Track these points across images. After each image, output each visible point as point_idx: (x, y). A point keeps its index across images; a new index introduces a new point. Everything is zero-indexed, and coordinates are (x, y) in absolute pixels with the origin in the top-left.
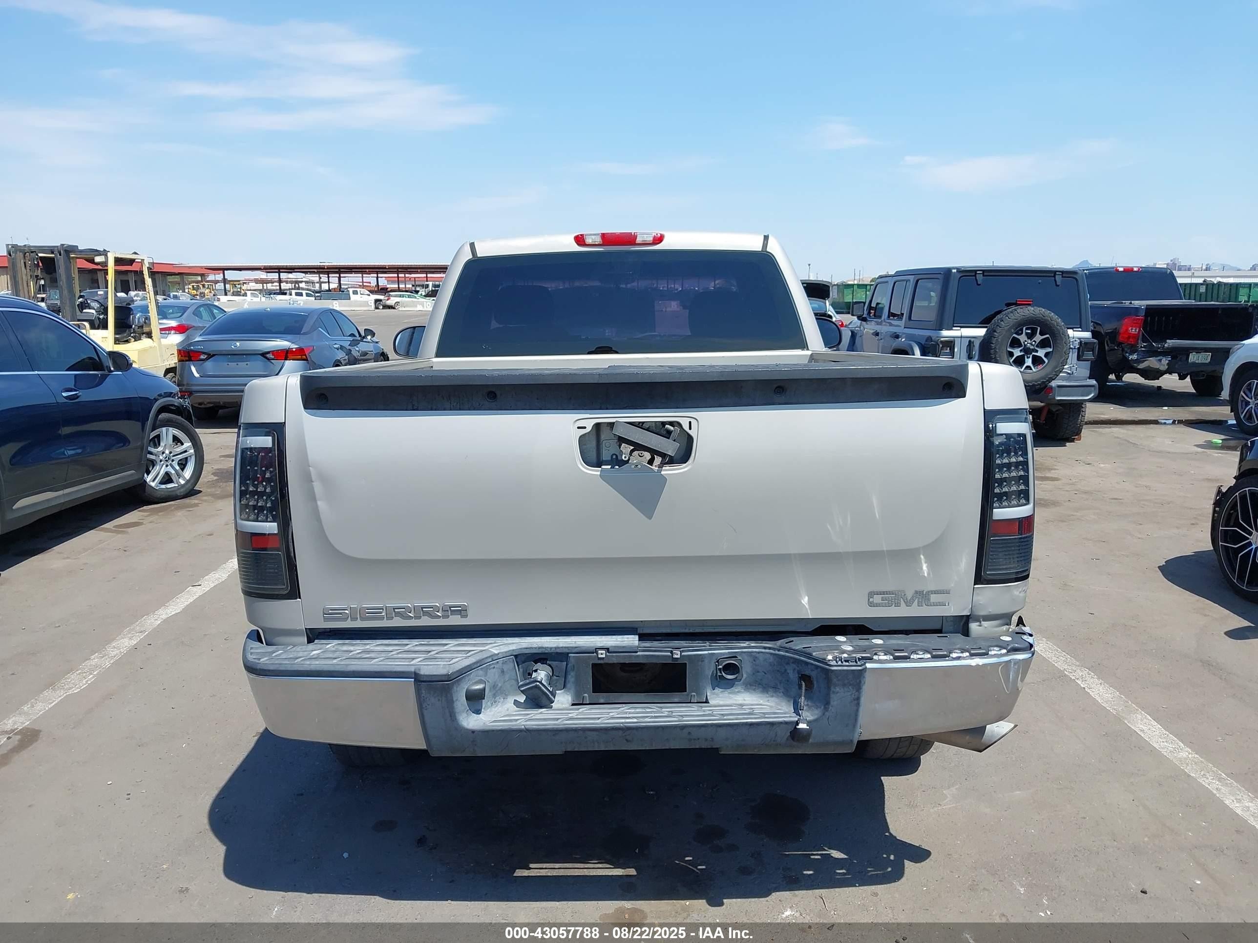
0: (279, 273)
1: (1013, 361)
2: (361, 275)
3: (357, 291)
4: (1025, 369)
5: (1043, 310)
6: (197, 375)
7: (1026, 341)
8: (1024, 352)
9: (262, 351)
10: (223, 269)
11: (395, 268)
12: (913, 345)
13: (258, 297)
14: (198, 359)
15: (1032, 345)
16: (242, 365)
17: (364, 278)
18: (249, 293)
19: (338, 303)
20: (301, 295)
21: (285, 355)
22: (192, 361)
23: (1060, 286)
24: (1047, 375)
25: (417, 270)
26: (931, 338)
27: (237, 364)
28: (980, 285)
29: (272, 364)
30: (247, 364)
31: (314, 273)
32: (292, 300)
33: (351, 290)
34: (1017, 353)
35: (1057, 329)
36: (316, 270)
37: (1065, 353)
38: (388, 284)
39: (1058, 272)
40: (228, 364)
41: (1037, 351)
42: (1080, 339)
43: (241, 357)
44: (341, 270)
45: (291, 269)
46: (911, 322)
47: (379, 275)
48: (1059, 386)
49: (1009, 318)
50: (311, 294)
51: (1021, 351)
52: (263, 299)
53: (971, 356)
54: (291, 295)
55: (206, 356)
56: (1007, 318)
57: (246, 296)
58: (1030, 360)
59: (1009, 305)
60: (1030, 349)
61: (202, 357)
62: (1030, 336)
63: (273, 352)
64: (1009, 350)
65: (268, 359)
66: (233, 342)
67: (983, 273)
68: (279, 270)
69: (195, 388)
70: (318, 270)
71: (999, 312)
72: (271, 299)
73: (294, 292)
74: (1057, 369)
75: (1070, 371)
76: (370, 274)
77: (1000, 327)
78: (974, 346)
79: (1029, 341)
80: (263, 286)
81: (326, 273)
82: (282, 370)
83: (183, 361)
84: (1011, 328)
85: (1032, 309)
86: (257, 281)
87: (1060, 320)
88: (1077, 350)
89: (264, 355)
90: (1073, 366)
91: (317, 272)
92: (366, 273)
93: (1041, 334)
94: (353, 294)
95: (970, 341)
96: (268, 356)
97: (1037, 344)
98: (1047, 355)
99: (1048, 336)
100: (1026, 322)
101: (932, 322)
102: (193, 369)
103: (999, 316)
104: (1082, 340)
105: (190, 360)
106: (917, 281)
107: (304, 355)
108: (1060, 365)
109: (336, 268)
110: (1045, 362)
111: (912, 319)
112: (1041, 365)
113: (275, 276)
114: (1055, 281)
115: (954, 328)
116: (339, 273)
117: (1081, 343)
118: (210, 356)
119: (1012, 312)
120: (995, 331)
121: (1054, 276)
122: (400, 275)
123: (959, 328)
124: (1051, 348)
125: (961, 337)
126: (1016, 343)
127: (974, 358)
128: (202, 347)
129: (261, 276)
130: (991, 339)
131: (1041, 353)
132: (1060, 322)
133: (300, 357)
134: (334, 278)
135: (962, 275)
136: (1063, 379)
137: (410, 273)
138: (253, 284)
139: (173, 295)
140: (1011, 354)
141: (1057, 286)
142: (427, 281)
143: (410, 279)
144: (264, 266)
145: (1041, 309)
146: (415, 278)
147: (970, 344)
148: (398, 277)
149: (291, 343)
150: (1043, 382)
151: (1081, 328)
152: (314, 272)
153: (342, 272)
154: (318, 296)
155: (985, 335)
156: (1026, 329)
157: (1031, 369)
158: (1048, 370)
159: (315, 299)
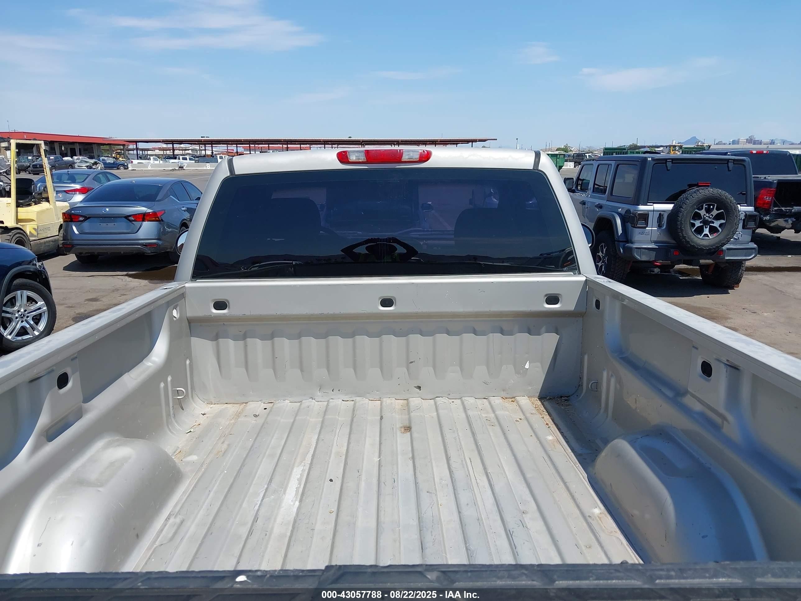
0: (173, 144)
1: (694, 231)
2: (226, 145)
3: (222, 157)
4: (703, 236)
5: (720, 191)
6: (76, 232)
7: (705, 215)
8: (703, 223)
9: (125, 214)
10: (136, 142)
11: (248, 141)
12: (615, 215)
13: (158, 161)
14: (78, 220)
15: (710, 218)
16: (111, 225)
17: (228, 147)
18: (152, 158)
19: (209, 165)
20: (186, 159)
21: (143, 217)
22: (73, 222)
23: (731, 171)
24: (720, 241)
25: (262, 142)
26: (630, 211)
27: (107, 225)
28: (669, 170)
29: (133, 225)
30: (114, 225)
31: (195, 144)
32: (180, 162)
33: (218, 156)
34: (698, 224)
35: (730, 205)
36: (197, 143)
37: (735, 224)
38: (244, 151)
39: (730, 160)
40: (100, 225)
41: (713, 223)
42: (745, 212)
43: (110, 218)
44: (213, 142)
45: (181, 142)
46: (613, 197)
47: (238, 145)
48: (728, 249)
49: (693, 197)
50: (193, 159)
51: (701, 222)
52: (161, 162)
53: (661, 226)
54: (179, 159)
55: (83, 218)
56: (691, 197)
57: (150, 160)
58: (708, 229)
59: (691, 186)
60: (708, 221)
61: (81, 219)
62: (708, 211)
63: (134, 216)
64: (692, 221)
65: (131, 221)
66: (104, 208)
67: (672, 161)
68: (173, 142)
69: (76, 242)
70: (198, 142)
71: (684, 191)
72: (166, 162)
73: (181, 157)
74: (728, 237)
75: (737, 237)
76: (232, 145)
77: (686, 204)
78: (663, 218)
79: (708, 215)
80: (164, 152)
81: (204, 144)
82: (141, 229)
83: (67, 221)
84: (694, 204)
85: (712, 190)
86: (160, 149)
87: (733, 198)
88: (743, 221)
89: (127, 217)
90: (739, 233)
91: (198, 143)
92: (229, 144)
93: (717, 209)
94: (220, 159)
95: (660, 214)
96: (130, 218)
97: (713, 218)
98: (721, 225)
99: (723, 211)
100: (706, 200)
101: (631, 199)
102: (74, 228)
103: (684, 195)
104: (747, 213)
105: (71, 221)
106: (618, 165)
107: (157, 217)
108: (731, 233)
109: (210, 141)
110: (719, 231)
111: (613, 195)
112: (716, 234)
113: (170, 146)
114: (728, 167)
115: (648, 204)
116: (212, 144)
117: (746, 215)
118: (86, 218)
119: (695, 192)
120: (682, 207)
121: (728, 164)
122: (251, 146)
123: (652, 204)
124: (724, 220)
125: (654, 211)
126: (697, 216)
127: (663, 226)
128: (80, 212)
129: (163, 146)
130: (678, 213)
131: (716, 224)
132: (733, 200)
133: (154, 219)
134: (209, 147)
135: (655, 163)
136: (733, 243)
137: (259, 144)
138: (158, 151)
139: (102, 159)
140: (693, 225)
141: (729, 170)
142: (269, 150)
143: (259, 147)
144: (163, 140)
145: (718, 190)
146: (261, 147)
147: (660, 217)
148: (250, 147)
149: (147, 209)
150: (717, 247)
151: (747, 204)
153: (213, 143)
154: (197, 160)
155: (672, 210)
156: (706, 205)
157: (708, 236)
158: (722, 237)
159: (195, 162)
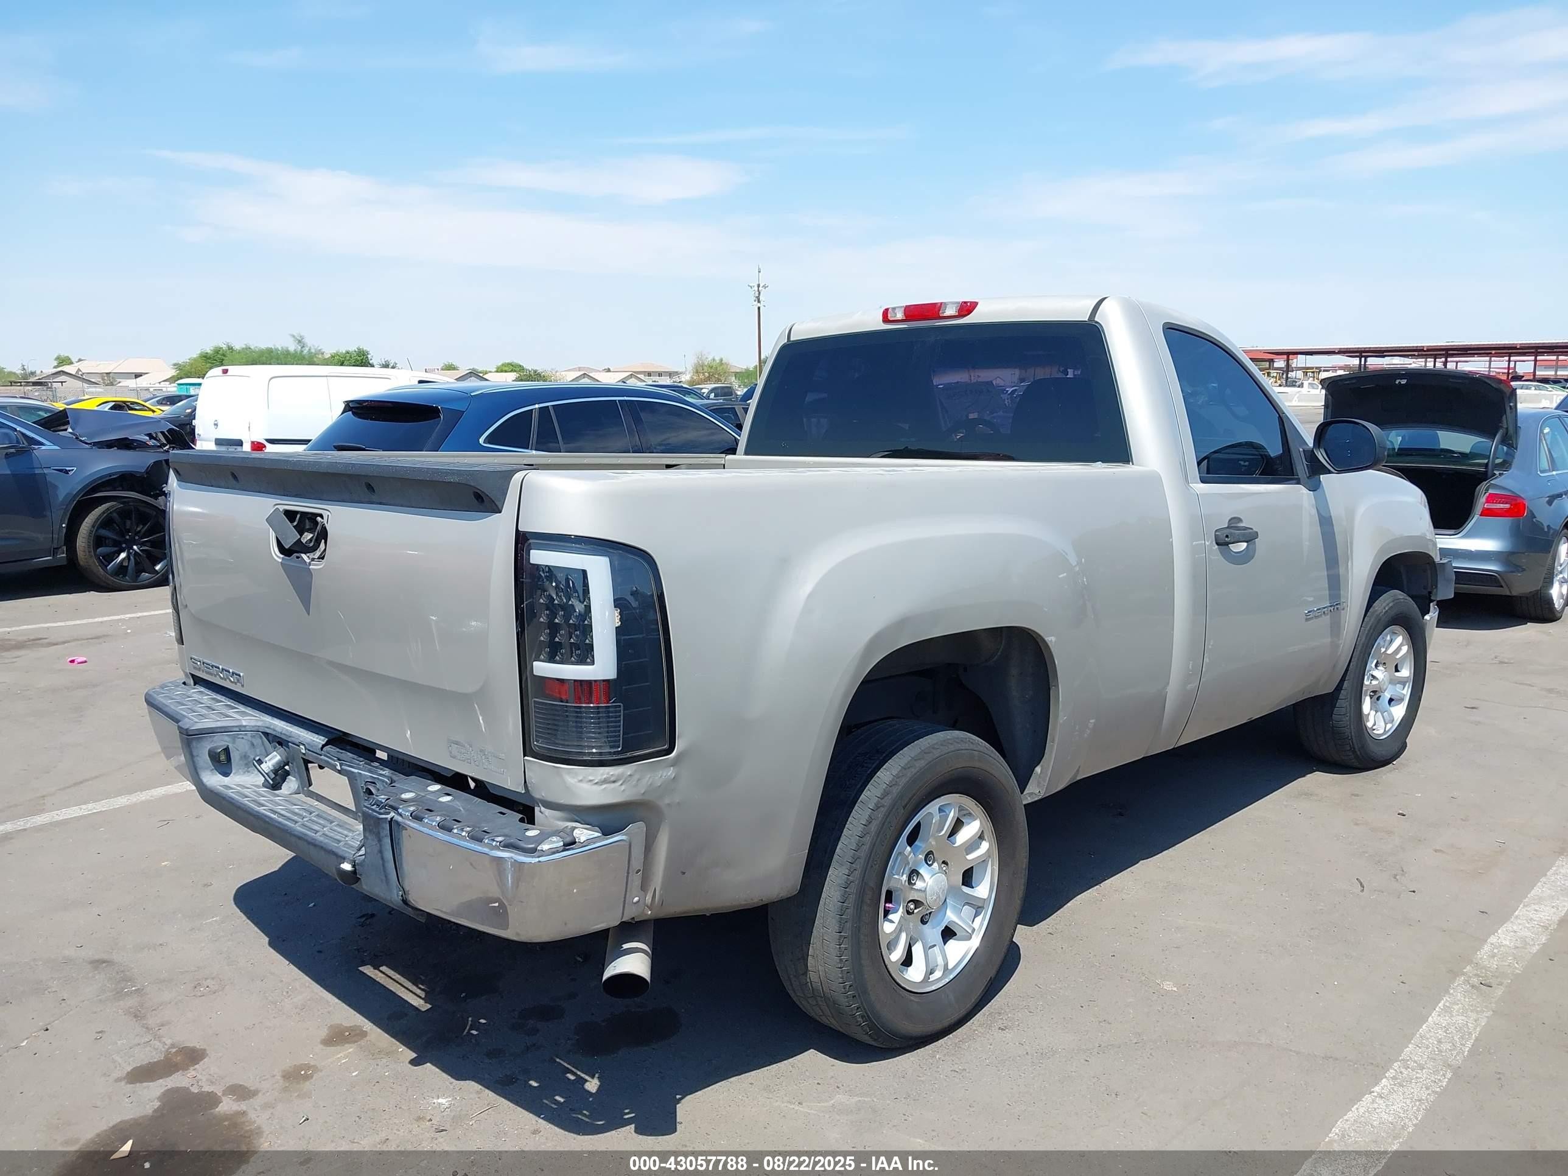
0: (1360, 357)
10: (1291, 354)
13: (1318, 388)
18: (1307, 383)
36: (1416, 353)
45: (1381, 352)
57: (1302, 387)
68: (1364, 353)
70: (1420, 353)
152: (1414, 355)
